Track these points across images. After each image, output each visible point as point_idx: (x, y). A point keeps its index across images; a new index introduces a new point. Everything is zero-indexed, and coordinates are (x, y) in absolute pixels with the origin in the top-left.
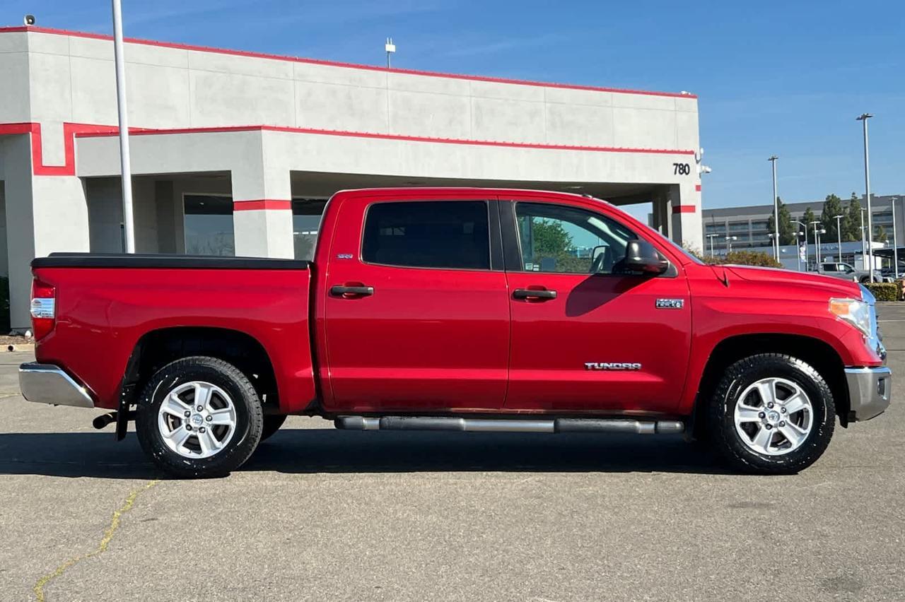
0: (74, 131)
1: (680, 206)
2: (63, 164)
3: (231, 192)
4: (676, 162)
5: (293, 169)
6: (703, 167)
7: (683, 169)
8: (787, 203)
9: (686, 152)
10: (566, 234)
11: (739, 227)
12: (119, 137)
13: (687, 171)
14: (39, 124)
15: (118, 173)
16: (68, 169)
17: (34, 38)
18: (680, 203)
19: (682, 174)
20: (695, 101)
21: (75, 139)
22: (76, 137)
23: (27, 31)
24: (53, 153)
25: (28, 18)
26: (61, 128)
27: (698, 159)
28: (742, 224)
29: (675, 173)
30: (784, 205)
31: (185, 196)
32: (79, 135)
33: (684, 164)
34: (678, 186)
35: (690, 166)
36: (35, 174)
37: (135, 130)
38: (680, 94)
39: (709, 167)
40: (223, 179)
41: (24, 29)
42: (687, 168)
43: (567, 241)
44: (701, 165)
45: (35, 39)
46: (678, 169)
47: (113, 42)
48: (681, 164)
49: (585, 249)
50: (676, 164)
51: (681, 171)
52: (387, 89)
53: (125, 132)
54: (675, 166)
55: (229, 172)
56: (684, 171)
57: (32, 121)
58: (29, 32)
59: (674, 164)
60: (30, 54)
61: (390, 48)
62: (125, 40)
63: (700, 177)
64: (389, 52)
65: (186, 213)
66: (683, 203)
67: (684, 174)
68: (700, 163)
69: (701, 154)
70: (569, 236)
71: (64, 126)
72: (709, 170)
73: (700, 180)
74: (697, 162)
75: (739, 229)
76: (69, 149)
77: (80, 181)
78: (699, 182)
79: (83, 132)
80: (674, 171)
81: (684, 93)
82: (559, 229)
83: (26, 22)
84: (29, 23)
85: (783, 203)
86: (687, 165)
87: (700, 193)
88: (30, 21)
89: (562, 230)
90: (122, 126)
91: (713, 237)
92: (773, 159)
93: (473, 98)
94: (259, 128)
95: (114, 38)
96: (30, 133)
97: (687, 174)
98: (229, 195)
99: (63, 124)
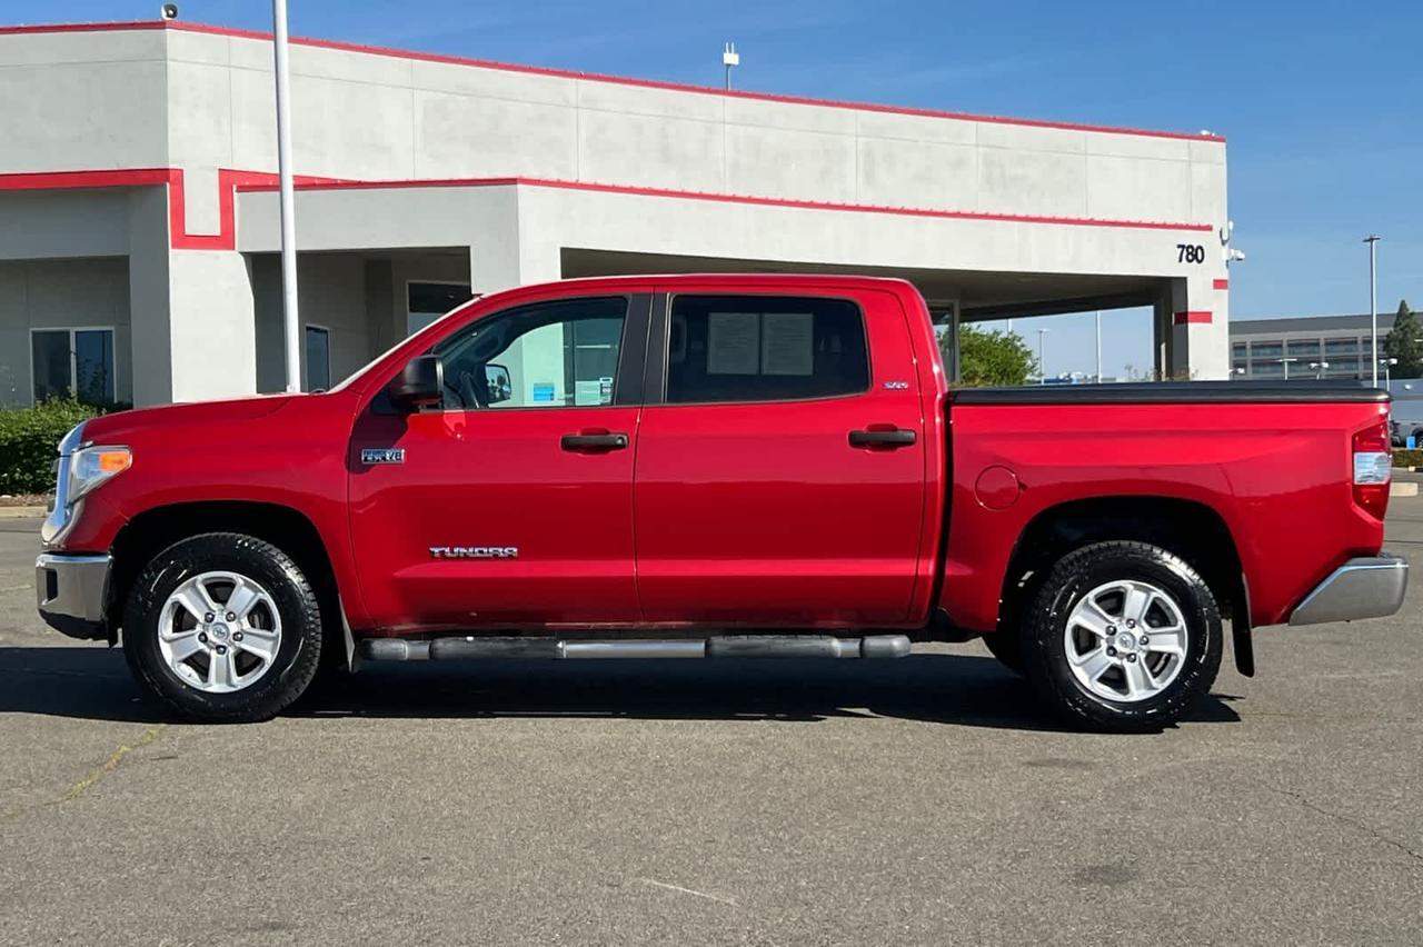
0: (234, 183)
1: (1186, 313)
2: (217, 232)
3: (469, 278)
4: (1182, 243)
5: (565, 246)
6: (1232, 251)
7: (1193, 254)
8: (1417, 311)
9: (1199, 228)
10: (1028, 354)
11: (1342, 348)
12: (278, 193)
13: (1200, 257)
14: (182, 171)
15: (277, 248)
16: (224, 240)
17: (175, 39)
18: (1187, 308)
19: (1190, 261)
20: (1223, 145)
21: (235, 194)
22: (238, 191)
23: (164, 28)
24: (202, 215)
25: (168, 8)
26: (215, 178)
27: (1225, 238)
28: (1347, 343)
29: (1181, 260)
30: (1412, 314)
31: (410, 285)
32: (241, 189)
33: (1195, 247)
34: (1184, 280)
35: (1204, 248)
36: (174, 246)
37: (326, 182)
38: (1197, 135)
39: (1242, 252)
40: (458, 259)
41: (161, 25)
42: (1199, 251)
43: (1029, 363)
44: (1230, 247)
45: (177, 41)
46: (1185, 253)
47: (272, 43)
48: (1191, 247)
49: (1086, 378)
50: (1182, 247)
51: (1190, 257)
52: (724, 123)
53: (288, 184)
54: (1180, 249)
55: (467, 249)
56: (1195, 257)
57: (171, 166)
58: (168, 30)
59: (1179, 246)
60: (168, 62)
61: (731, 58)
62: (291, 40)
63: (1227, 266)
64: (728, 65)
65: (412, 310)
66: (1192, 308)
67: (1195, 262)
68: (1227, 245)
69: (1229, 231)
70: (1035, 356)
71: (220, 174)
72: (1241, 256)
73: (1227, 271)
74: (1223, 243)
75: (1340, 352)
76: (227, 210)
77: (242, 258)
78: (1224, 275)
79: (247, 183)
80: (1178, 255)
81: (1204, 133)
82: (1019, 344)
83: (164, 14)
84: (168, 15)
85: (1411, 311)
86: (1200, 247)
87: (1224, 293)
88: (171, 12)
89: (1023, 346)
90: (284, 174)
91: (1290, 363)
92: (1371, 240)
93: (861, 140)
94: (513, 181)
95: (274, 37)
96: (168, 184)
97: (1200, 262)
98: (465, 284)
99: (217, 172)
